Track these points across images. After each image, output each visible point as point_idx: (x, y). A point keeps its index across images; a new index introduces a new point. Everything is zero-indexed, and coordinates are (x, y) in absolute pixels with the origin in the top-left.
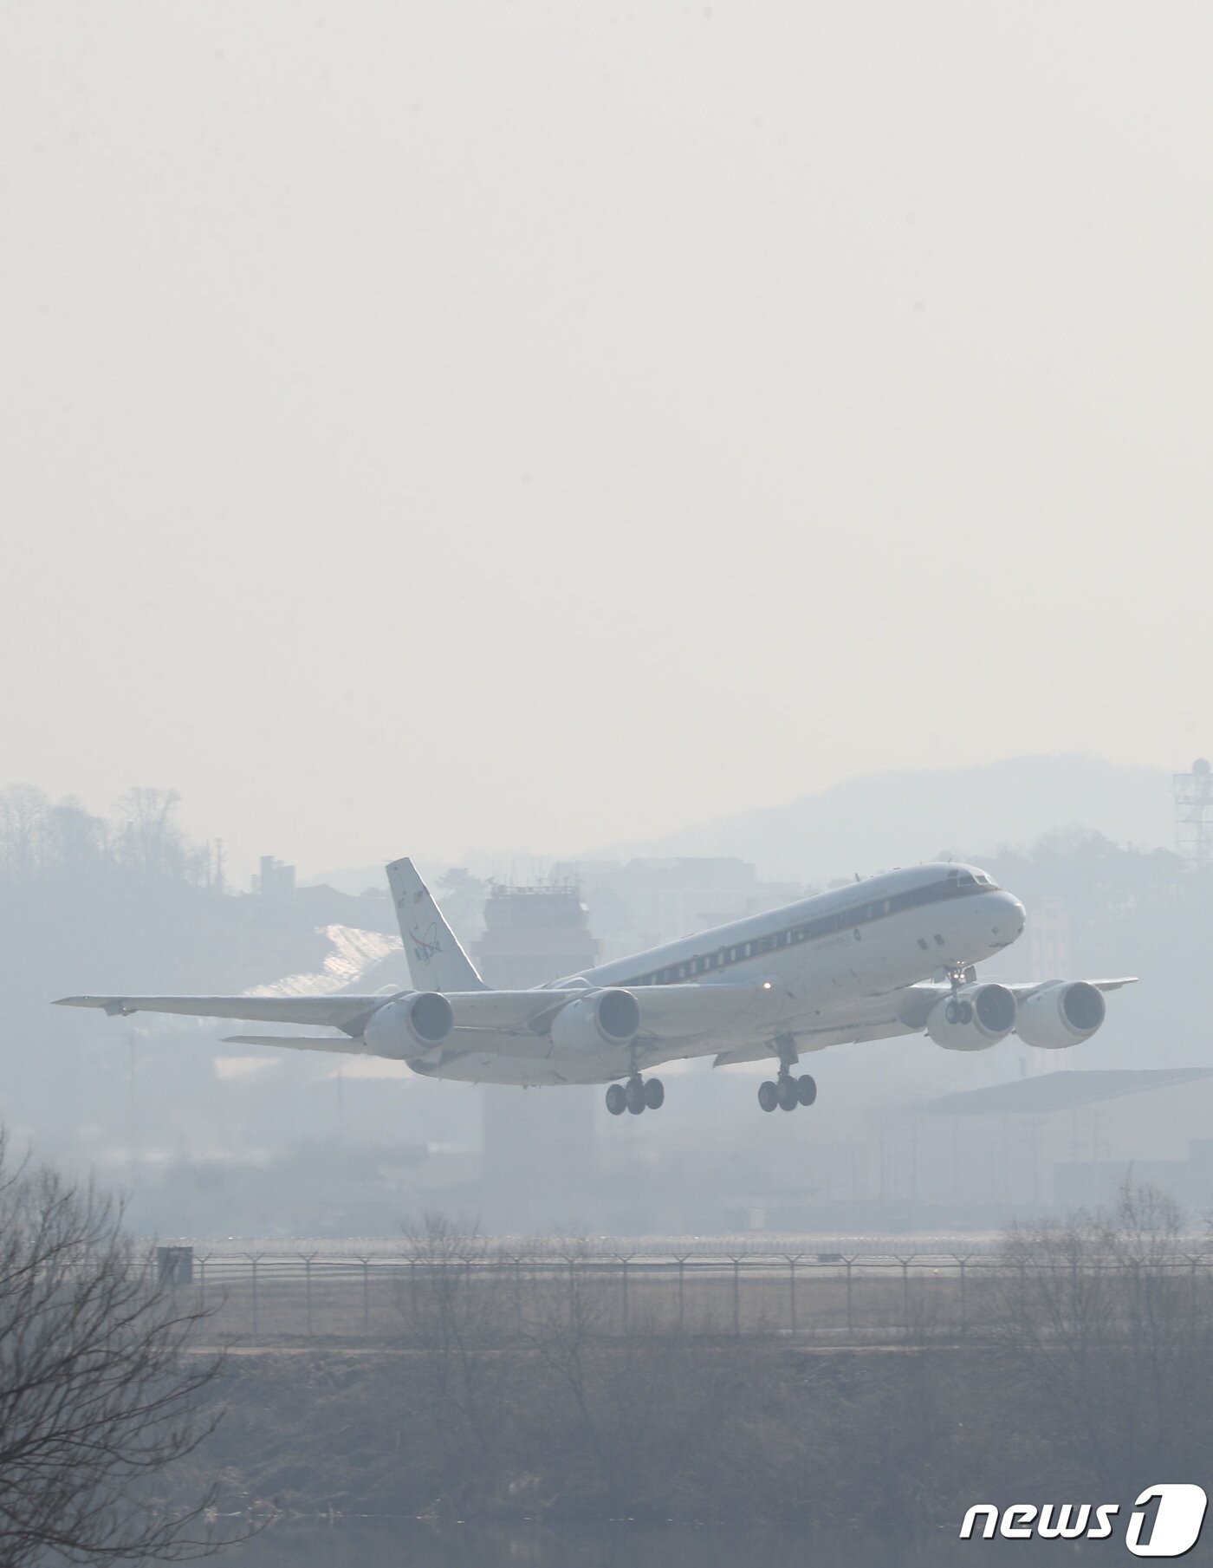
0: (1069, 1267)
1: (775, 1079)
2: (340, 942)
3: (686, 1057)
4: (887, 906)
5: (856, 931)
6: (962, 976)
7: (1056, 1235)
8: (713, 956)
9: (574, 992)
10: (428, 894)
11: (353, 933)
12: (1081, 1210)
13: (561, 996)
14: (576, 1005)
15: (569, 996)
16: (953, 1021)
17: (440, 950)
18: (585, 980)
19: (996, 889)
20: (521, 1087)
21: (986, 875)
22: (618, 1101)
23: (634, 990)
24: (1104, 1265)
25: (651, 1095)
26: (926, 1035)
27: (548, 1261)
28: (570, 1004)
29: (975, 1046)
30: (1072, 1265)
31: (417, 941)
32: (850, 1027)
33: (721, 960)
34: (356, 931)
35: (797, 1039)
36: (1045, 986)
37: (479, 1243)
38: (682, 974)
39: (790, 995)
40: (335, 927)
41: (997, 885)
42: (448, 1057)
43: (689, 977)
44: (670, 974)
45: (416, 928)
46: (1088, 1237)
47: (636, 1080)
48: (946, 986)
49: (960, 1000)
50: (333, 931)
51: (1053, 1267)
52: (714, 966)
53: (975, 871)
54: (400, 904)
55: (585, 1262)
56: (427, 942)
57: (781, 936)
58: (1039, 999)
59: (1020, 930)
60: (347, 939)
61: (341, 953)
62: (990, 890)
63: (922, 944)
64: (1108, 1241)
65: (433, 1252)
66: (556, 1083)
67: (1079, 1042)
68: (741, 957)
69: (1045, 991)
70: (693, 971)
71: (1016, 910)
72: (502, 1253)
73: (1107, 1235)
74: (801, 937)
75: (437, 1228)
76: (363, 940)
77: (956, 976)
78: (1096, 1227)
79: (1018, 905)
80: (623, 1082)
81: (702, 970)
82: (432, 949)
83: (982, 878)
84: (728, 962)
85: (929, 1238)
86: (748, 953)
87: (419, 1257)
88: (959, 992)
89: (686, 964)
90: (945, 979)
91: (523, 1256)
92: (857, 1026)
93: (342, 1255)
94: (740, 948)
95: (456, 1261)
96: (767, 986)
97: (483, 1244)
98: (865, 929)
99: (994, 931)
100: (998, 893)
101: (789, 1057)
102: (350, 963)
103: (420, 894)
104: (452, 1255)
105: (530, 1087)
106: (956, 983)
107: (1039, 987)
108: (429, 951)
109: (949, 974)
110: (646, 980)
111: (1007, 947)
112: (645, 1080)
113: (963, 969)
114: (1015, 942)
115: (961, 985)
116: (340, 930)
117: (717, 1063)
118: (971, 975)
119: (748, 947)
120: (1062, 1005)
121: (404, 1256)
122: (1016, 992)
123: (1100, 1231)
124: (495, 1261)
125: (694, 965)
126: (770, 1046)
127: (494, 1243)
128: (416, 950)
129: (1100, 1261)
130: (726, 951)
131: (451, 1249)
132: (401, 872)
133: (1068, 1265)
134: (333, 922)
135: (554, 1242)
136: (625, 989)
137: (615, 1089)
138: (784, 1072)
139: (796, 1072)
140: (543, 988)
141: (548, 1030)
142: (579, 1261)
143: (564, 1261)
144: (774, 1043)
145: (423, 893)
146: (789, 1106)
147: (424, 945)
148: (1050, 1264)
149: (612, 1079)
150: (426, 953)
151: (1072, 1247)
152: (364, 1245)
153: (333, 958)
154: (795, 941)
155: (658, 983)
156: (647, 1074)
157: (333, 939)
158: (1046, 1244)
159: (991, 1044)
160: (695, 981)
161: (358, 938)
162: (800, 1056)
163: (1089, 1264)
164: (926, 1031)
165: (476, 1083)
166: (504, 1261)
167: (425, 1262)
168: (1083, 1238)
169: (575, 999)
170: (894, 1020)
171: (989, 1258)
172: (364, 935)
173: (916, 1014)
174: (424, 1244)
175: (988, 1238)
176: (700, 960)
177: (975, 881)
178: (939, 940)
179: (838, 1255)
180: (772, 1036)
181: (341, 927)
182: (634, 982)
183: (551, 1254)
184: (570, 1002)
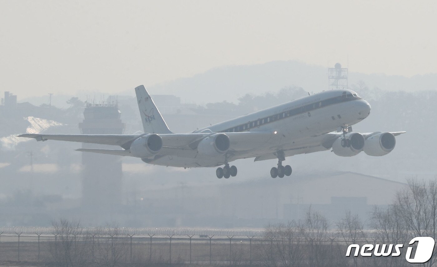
0: (288, 241)
1: (277, 167)
2: (32, 122)
3: (245, 158)
4: (320, 104)
5: (309, 113)
6: (347, 130)
7: (284, 230)
8: (256, 122)
9: (206, 134)
10: (150, 98)
11: (37, 119)
12: (293, 221)
13: (201, 136)
14: (207, 139)
15: (204, 136)
16: (344, 146)
17: (154, 119)
18: (210, 130)
19: (360, 99)
20: (183, 168)
21: (356, 94)
22: (220, 174)
23: (228, 134)
24: (301, 240)
25: (233, 171)
26: (332, 151)
27: (104, 236)
28: (205, 139)
29: (350, 155)
30: (289, 240)
31: (146, 115)
32: (304, 148)
33: (258, 123)
34: (38, 119)
35: (284, 152)
36: (374, 134)
37: (79, 230)
38: (244, 128)
39: (284, 136)
40: (31, 118)
41: (360, 97)
42: (157, 157)
43: (247, 129)
44: (240, 128)
45: (146, 111)
46: (295, 230)
47: (227, 166)
48: (341, 133)
49: (346, 138)
50: (30, 119)
51: (282, 241)
52: (256, 126)
53: (353, 92)
54: (139, 102)
55: (117, 236)
56: (150, 116)
57: (281, 115)
58: (372, 138)
59: (369, 114)
60: (35, 122)
61: (33, 126)
62: (358, 99)
63: (333, 118)
64: (302, 232)
65: (63, 232)
66: (197, 167)
67: (386, 154)
68: (266, 122)
69: (374, 135)
70: (249, 127)
71: (368, 106)
72: (88, 233)
73: (302, 230)
74: (288, 115)
75: (65, 224)
76: (41, 122)
77: (345, 130)
78: (298, 227)
79: (368, 104)
80: (223, 166)
81: (251, 127)
82: (151, 118)
83: (355, 95)
84: (261, 124)
85: (239, 230)
86: (269, 121)
87: (58, 234)
88: (346, 135)
89: (246, 125)
90: (341, 131)
91: (95, 234)
92: (306, 147)
93: (31, 233)
94: (266, 119)
95: (71, 235)
96: (276, 133)
97: (81, 230)
98: (312, 112)
99: (360, 114)
100: (361, 100)
101: (282, 158)
102: (35, 130)
103: (147, 98)
104: (70, 233)
105: (187, 168)
106: (345, 133)
107: (371, 134)
108: (150, 119)
109: (343, 129)
110: (231, 130)
111: (364, 119)
112: (230, 166)
113: (347, 128)
114: (367, 118)
115: (346, 133)
116: (32, 118)
117: (255, 160)
118: (350, 129)
119: (269, 119)
120: (381, 140)
121: (53, 233)
122: (364, 135)
123: (299, 228)
124: (85, 236)
125: (249, 125)
126: (275, 154)
127: (84, 230)
128: (146, 118)
129: (299, 239)
130: (260, 120)
131: (70, 231)
132: (140, 90)
133: (288, 240)
134: (30, 116)
135: (106, 230)
136: (224, 133)
137: (220, 169)
138: (280, 163)
139: (284, 164)
140: (193, 133)
141: (196, 148)
142: (115, 236)
143: (109, 236)
144: (277, 153)
145: (148, 98)
146: (281, 176)
147: (149, 117)
148: (282, 240)
149: (218, 165)
150: (149, 120)
151: (289, 234)
152: (38, 229)
153: (30, 128)
154: (286, 116)
155: (235, 132)
156: (231, 164)
157: (30, 122)
158: (280, 233)
159: (355, 155)
160: (248, 131)
161: (39, 121)
162: (286, 158)
163: (295, 240)
164: (331, 149)
165: (167, 166)
166: (88, 236)
167: (60, 236)
168: (294, 231)
169: (207, 137)
170: (319, 145)
171: (260, 238)
172: (41, 120)
173: (328, 143)
174: (60, 229)
175: (259, 231)
176: (251, 123)
177: (353, 96)
178: (339, 116)
179: (207, 235)
180: (276, 151)
181: (33, 117)
182: (226, 131)
183: (105, 234)
184: (205, 138)
